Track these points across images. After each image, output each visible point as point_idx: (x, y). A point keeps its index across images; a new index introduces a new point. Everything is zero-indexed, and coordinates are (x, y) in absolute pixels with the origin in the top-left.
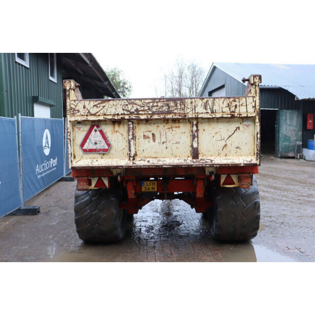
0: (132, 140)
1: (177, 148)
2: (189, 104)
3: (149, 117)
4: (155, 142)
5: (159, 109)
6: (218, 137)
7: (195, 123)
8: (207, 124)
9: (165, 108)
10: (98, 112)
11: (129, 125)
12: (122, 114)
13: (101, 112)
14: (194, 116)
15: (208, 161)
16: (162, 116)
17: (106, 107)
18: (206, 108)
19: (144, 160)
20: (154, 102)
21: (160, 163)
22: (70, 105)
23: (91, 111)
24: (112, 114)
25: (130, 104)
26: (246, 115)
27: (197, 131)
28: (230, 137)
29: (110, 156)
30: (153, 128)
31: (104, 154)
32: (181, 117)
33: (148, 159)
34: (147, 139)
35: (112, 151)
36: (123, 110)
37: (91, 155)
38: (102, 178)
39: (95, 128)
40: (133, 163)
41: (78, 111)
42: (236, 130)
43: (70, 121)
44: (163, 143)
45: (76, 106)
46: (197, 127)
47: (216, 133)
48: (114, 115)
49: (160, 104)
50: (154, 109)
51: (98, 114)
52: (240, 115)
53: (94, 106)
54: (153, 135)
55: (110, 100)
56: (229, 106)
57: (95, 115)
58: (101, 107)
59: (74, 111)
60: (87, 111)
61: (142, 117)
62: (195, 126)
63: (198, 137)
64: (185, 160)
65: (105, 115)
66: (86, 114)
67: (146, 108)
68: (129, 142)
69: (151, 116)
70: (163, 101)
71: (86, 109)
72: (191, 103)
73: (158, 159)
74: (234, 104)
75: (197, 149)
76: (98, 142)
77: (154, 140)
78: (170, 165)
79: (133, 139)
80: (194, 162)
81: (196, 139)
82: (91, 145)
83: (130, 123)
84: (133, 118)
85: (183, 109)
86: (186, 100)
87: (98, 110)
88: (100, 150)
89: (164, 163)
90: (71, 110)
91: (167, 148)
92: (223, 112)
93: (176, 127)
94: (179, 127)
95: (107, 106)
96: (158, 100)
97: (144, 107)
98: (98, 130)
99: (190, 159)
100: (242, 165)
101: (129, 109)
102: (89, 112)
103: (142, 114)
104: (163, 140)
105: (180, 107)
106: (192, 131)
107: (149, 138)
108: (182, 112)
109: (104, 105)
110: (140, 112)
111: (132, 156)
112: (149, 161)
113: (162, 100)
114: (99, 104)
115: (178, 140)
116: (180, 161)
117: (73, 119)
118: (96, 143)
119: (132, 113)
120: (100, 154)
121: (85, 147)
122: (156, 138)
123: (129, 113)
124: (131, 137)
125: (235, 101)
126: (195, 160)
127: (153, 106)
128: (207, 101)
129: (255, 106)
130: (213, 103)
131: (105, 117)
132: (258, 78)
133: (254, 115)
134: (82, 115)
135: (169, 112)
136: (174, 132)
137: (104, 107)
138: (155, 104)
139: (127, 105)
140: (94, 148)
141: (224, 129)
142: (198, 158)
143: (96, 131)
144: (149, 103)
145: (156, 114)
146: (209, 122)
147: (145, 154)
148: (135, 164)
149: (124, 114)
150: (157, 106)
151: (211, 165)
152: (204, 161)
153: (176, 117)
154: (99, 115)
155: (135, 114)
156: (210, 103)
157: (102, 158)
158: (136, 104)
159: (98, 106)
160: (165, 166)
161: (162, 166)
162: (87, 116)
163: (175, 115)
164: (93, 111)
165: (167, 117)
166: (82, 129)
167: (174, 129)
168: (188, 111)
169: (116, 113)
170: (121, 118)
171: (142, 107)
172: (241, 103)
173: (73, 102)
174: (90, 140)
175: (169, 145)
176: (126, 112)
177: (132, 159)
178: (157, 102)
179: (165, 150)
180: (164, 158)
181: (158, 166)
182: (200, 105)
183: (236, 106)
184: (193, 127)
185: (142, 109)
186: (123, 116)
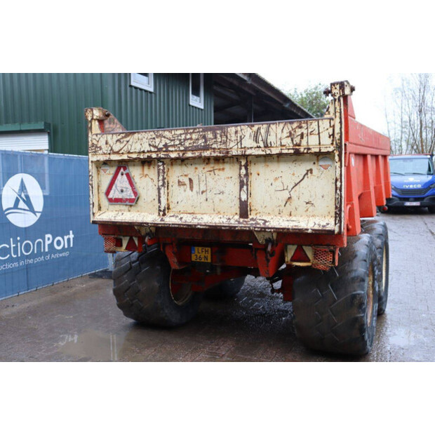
0: (163, 188)
1: (220, 200)
2: (233, 135)
3: (181, 154)
4: (192, 190)
5: (194, 143)
6: (278, 185)
7: (243, 163)
8: (263, 164)
9: (201, 142)
10: (121, 150)
11: (159, 166)
12: (148, 152)
13: (125, 148)
14: (239, 153)
15: (259, 222)
16: (197, 154)
17: (130, 143)
18: (257, 141)
19: (177, 216)
20: (186, 134)
21: (195, 222)
22: (92, 141)
23: (114, 148)
24: (137, 151)
25: (157, 137)
26: (317, 150)
27: (247, 175)
28: (296, 185)
29: (139, 209)
30: (190, 171)
31: (131, 206)
32: (221, 155)
33: (182, 216)
34: (182, 187)
35: (140, 202)
36: (150, 145)
37: (118, 207)
39: (122, 170)
40: (162, 220)
41: (101, 148)
42: (307, 174)
43: (92, 162)
44: (203, 192)
45: (98, 141)
46: (246, 169)
47: (276, 179)
48: (139, 153)
49: (194, 136)
50: (187, 144)
51: (121, 152)
52: (309, 149)
53: (117, 141)
54: (191, 180)
55: (135, 133)
56: (291, 135)
57: (117, 153)
58: (125, 143)
59: (97, 148)
60: (110, 148)
61: (173, 155)
62: (243, 168)
63: (247, 185)
64: (229, 219)
65: (129, 153)
66: (109, 152)
67: (177, 142)
68: (159, 189)
69: (183, 154)
70: (199, 132)
71: (108, 146)
72: (236, 132)
73: (194, 216)
74: (299, 132)
75: (246, 202)
76: (124, 190)
77: (191, 188)
78: (205, 225)
79: (163, 185)
80: (239, 223)
81: (245, 187)
82: (117, 192)
83: (160, 164)
84: (162, 156)
85: (225, 143)
86: (229, 129)
87: (122, 146)
88: (127, 199)
89: (200, 222)
90: (93, 146)
91: (207, 200)
92: (281, 146)
93: (219, 170)
94: (223, 169)
95: (131, 140)
96: (191, 131)
97: (174, 140)
98: (124, 173)
99: (237, 217)
100: (310, 231)
101: (157, 145)
102: (112, 149)
103: (172, 151)
104: (203, 188)
105: (220, 140)
106: (240, 175)
107: (185, 185)
108: (223, 146)
109: (128, 139)
110: (170, 149)
111: (162, 209)
112: (181, 218)
113: (198, 130)
114: (123, 138)
115: (222, 189)
116: (221, 221)
117: (95, 159)
118: (122, 191)
119: (160, 150)
120: (126, 205)
121: (111, 196)
122: (194, 186)
123: (156, 150)
124: (161, 183)
125: (301, 127)
126: (241, 220)
127: (185, 139)
128: (259, 129)
129: (333, 135)
130: (268, 132)
131: (130, 155)
132: (338, 87)
133: (330, 150)
134: (105, 154)
135: (206, 148)
136: (217, 177)
137: (128, 142)
138: (188, 136)
139: (154, 138)
140: (120, 197)
141: (288, 173)
142: (247, 217)
143: (122, 174)
144: (181, 134)
145: (189, 150)
146: (265, 161)
147: (180, 208)
148: (163, 221)
149: (151, 151)
150: (191, 139)
151: (262, 228)
152: (254, 222)
153: (215, 155)
154: (123, 153)
155: (164, 151)
156: (263, 131)
157: (129, 211)
158: (164, 137)
159: (122, 140)
160: (199, 226)
161: (195, 225)
162: (109, 154)
163: (214, 152)
164: (116, 148)
165: (203, 155)
166: (108, 172)
167: (216, 172)
168: (231, 146)
169: (142, 150)
170: (148, 156)
171: (172, 140)
172: (310, 130)
173: (94, 137)
174: (116, 187)
175: (209, 195)
176: (153, 149)
177: (161, 213)
178: (191, 133)
179: (205, 204)
180: (202, 214)
181: (190, 225)
182: (247, 135)
183: (302, 136)
184: (240, 169)
185: (172, 143)
186: (149, 154)
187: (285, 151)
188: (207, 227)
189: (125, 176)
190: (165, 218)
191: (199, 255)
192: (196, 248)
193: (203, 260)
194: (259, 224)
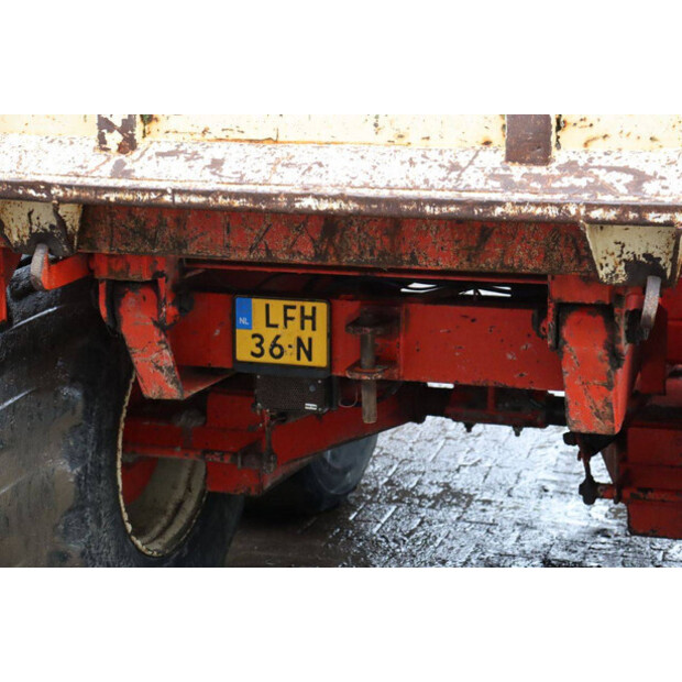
15: (607, 178)
19: (195, 156)
33: (217, 151)
40: (119, 171)
64: (454, 167)
73: (281, 152)
80: (508, 184)
89: (311, 180)
99: (495, 158)
111: (118, 120)
112: (216, 164)
116: (418, 174)
126: (518, 171)
142: (546, 161)
148: (127, 174)
151: (626, 208)
152: (582, 182)
161: (291, 197)
177: (114, 139)
180: (320, 145)
181: (267, 197)
188: (352, 206)
190: (129, 160)
191: (269, 335)
192: (258, 304)
193: (289, 359)
194: (605, 189)
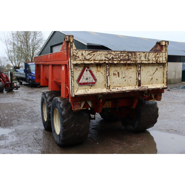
0: (109, 77)
1: (130, 80)
2: (138, 55)
3: (119, 62)
4: (119, 77)
5: (124, 57)
6: (149, 74)
7: (139, 66)
8: (144, 67)
9: (127, 57)
10: (90, 58)
12: (104, 60)
13: (93, 58)
14: (140, 62)
15: (145, 87)
16: (125, 62)
17: (95, 55)
18: (145, 58)
19: (115, 88)
20: (121, 53)
22: (73, 53)
23: (86, 57)
24: (99, 60)
25: (109, 54)
26: (162, 62)
27: (140, 71)
28: (154, 74)
29: (96, 87)
30: (118, 69)
31: (92, 86)
32: (134, 63)
34: (115, 76)
35: (97, 84)
36: (105, 57)
37: (84, 87)
38: (88, 102)
39: (86, 68)
40: (110, 91)
41: (78, 57)
42: (156, 70)
43: (73, 64)
44: (124, 78)
45: (77, 54)
46: (140, 68)
47: (148, 72)
48: (100, 60)
49: (124, 55)
50: (121, 58)
51: (90, 60)
52: (160, 62)
53: (88, 54)
54: (118, 73)
55: (98, 51)
56: (155, 57)
57: (88, 60)
58: (92, 55)
59: (75, 57)
60: (84, 57)
61: (115, 62)
63: (140, 74)
64: (135, 87)
65: (95, 60)
66: (83, 59)
67: (117, 57)
68: (107, 77)
69: (120, 62)
70: (126, 53)
71: (83, 56)
72: (139, 54)
73: (122, 87)
74: (157, 56)
75: (140, 80)
76: (88, 78)
77: (119, 76)
78: (129, 91)
79: (109, 75)
82: (84, 80)
83: (107, 66)
84: (110, 62)
86: (137, 53)
87: (91, 57)
88: (90, 83)
89: (126, 89)
90: (74, 56)
91: (125, 81)
92: (153, 60)
94: (131, 68)
95: (96, 54)
96: (123, 52)
97: (116, 56)
98: (88, 70)
99: (137, 86)
100: (161, 88)
101: (108, 57)
102: (85, 58)
103: (115, 61)
104: (124, 76)
105: (134, 57)
106: (138, 71)
107: (116, 75)
108: (135, 59)
109: (94, 54)
110: (114, 59)
111: (108, 86)
112: (118, 89)
113: (125, 52)
114: (91, 53)
115: (131, 76)
117: (75, 62)
118: (87, 79)
119: (110, 60)
120: (89, 86)
121: (80, 82)
122: (120, 75)
123: (108, 59)
124: (108, 74)
125: (158, 54)
126: (140, 87)
127: (121, 56)
128: (146, 54)
129: (166, 57)
130: (149, 55)
131: (95, 61)
132: (167, 42)
133: (165, 62)
134: (81, 60)
135: (129, 60)
136: (129, 71)
137: (94, 55)
138: (122, 55)
139: (107, 54)
140: (86, 82)
141: (151, 69)
143: (87, 71)
144: (119, 54)
145: (122, 60)
146: (144, 66)
147: (114, 85)
149: (106, 60)
150: (123, 56)
153: (132, 63)
154: (91, 60)
155: (112, 60)
156: (147, 55)
157: (90, 88)
158: (112, 54)
159: (91, 54)
160: (127, 91)
161: (125, 91)
162: (84, 60)
163: (132, 61)
164: (88, 57)
165: (127, 62)
167: (129, 69)
168: (137, 60)
169: (101, 59)
170: (104, 62)
171: (115, 56)
172: (160, 56)
173: (74, 51)
174: (83, 77)
175: (126, 79)
176: (107, 59)
177: (108, 88)
178: (123, 53)
179: (124, 82)
180: (124, 86)
182: (143, 56)
183: (158, 57)
184: (138, 68)
185: (115, 57)
186: (105, 61)
187: (154, 62)
189: (88, 72)
191: (106, 105)
